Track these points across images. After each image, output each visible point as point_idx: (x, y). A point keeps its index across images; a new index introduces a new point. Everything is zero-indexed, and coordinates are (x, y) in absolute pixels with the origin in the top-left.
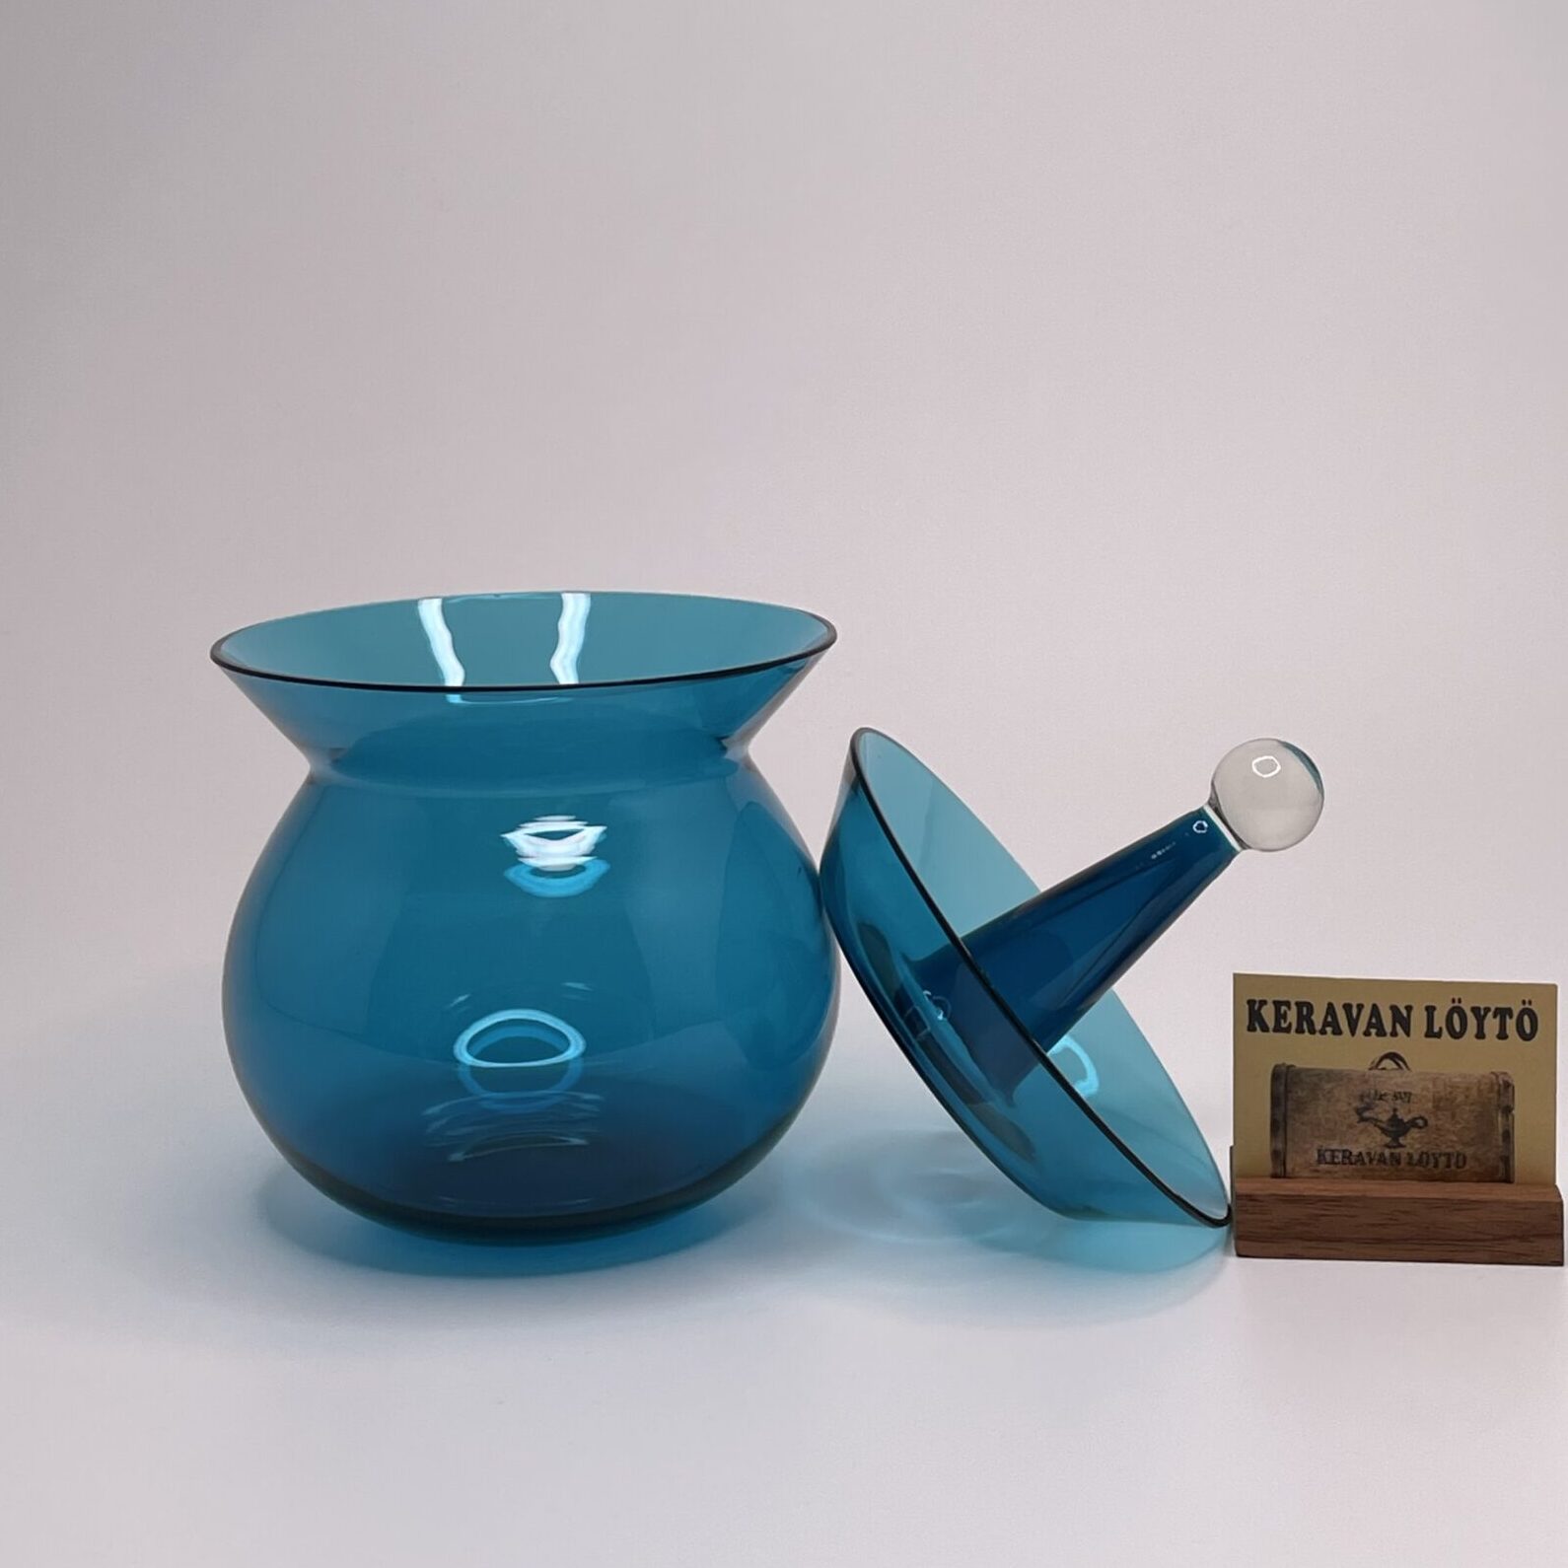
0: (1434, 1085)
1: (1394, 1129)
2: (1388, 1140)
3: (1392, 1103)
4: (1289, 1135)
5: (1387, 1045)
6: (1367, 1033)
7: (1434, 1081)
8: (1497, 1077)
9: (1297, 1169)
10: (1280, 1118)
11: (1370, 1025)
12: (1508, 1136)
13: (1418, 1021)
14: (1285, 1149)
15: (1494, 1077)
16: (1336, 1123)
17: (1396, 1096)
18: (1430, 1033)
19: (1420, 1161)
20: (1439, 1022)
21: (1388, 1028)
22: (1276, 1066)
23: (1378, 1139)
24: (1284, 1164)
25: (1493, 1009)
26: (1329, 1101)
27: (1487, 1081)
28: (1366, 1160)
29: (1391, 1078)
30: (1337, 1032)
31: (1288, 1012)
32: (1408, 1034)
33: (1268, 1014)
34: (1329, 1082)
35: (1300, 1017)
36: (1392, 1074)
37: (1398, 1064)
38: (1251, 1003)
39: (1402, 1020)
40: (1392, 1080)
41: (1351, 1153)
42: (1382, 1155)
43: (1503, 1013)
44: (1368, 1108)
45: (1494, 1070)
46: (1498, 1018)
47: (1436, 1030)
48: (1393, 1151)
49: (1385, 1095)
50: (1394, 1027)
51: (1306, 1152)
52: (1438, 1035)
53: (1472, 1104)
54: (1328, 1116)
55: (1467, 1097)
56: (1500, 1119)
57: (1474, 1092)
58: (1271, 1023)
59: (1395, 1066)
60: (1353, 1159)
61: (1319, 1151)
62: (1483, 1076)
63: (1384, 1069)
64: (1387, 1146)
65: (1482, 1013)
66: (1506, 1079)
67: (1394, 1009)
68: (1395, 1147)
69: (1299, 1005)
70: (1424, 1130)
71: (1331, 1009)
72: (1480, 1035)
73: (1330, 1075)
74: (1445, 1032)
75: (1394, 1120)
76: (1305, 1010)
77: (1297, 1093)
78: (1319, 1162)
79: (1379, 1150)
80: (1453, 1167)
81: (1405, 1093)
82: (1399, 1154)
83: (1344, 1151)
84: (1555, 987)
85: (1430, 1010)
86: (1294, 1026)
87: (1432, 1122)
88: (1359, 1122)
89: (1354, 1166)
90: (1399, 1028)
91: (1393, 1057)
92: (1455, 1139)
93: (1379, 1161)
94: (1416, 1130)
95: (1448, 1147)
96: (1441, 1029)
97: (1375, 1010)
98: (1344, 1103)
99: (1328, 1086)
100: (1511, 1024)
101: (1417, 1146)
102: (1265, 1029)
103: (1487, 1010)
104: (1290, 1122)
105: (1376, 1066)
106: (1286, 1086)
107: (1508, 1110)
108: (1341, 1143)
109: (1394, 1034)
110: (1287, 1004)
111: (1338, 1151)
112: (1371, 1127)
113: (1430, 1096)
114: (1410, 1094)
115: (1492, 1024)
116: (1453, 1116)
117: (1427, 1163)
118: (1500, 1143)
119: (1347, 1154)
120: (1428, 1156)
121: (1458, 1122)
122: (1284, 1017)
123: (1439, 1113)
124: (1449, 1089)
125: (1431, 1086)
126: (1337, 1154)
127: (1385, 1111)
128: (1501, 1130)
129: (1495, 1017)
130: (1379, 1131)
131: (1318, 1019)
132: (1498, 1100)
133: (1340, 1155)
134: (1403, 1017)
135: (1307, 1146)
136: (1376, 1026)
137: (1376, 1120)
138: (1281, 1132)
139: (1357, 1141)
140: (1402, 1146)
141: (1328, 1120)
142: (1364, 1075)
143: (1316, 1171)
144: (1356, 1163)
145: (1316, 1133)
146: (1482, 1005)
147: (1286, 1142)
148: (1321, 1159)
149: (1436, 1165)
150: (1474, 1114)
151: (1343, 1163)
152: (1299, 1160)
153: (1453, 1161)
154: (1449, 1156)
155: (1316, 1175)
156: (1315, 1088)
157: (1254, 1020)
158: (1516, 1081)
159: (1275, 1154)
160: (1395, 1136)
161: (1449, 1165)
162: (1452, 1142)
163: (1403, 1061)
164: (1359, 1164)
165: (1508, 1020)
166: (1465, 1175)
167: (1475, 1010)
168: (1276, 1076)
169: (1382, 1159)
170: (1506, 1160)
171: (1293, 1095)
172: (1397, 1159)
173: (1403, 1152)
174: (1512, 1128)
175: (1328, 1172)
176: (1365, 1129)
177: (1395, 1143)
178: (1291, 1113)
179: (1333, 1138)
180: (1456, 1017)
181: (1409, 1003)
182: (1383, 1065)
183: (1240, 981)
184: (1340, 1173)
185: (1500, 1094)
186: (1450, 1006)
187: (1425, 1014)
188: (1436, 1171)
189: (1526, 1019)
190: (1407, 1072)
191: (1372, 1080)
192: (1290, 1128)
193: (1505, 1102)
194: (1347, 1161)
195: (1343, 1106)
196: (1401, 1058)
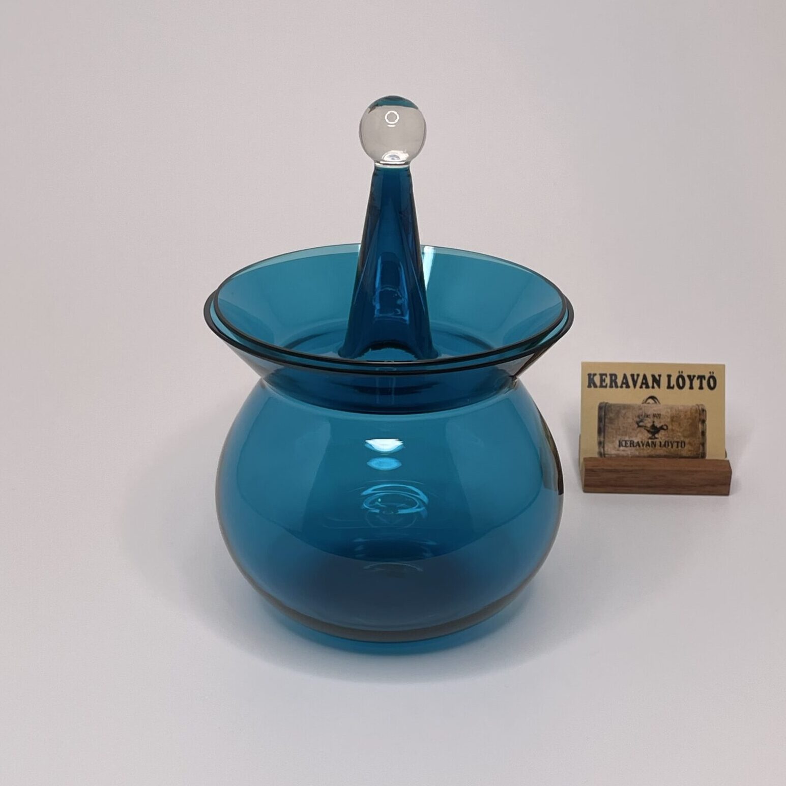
0: (671, 411)
1: (653, 431)
2: (650, 435)
3: (652, 419)
4: (606, 435)
5: (650, 392)
6: (641, 387)
7: (671, 408)
8: (699, 407)
9: (609, 450)
10: (602, 426)
11: (642, 383)
12: (703, 433)
13: (664, 381)
14: (604, 441)
15: (697, 407)
16: (627, 428)
17: (654, 416)
18: (669, 387)
19: (665, 445)
20: (673, 382)
21: (650, 384)
22: (601, 404)
23: (646, 435)
24: (604, 447)
25: (697, 376)
26: (624, 418)
27: (694, 408)
28: (641, 445)
30: (628, 386)
31: (606, 379)
32: (659, 386)
33: (597, 380)
34: (623, 409)
35: (611, 381)
36: (652, 405)
37: (654, 400)
38: (589, 375)
39: (656, 381)
40: (652, 408)
41: (633, 442)
42: (648, 442)
43: (701, 378)
44: (641, 421)
45: (697, 403)
46: (699, 380)
47: (672, 385)
48: (653, 440)
49: (649, 415)
50: (653, 384)
51: (613, 442)
52: (673, 388)
53: (688, 419)
54: (624, 425)
55: (685, 415)
56: (700, 426)
57: (689, 413)
58: (598, 383)
59: (653, 402)
60: (635, 445)
61: (619, 441)
62: (693, 406)
63: (649, 403)
64: (650, 438)
65: (692, 377)
66: (702, 407)
67: (653, 376)
68: (653, 439)
69: (611, 375)
70: (667, 431)
71: (625, 377)
72: (691, 388)
73: (625, 407)
74: (676, 386)
75: (653, 426)
76: (613, 377)
77: (609, 415)
78: (620, 446)
79: (646, 440)
80: (680, 448)
81: (658, 415)
82: (655, 442)
83: (631, 441)
84: (724, 366)
85: (669, 376)
86: (609, 385)
87: (670, 427)
88: (637, 428)
89: (635, 448)
90: (655, 385)
91: (652, 398)
92: (680, 434)
93: (646, 445)
94: (663, 431)
95: (677, 438)
96: (674, 385)
97: (645, 377)
98: (631, 419)
99: (623, 412)
100: (705, 383)
101: (663, 438)
102: (595, 386)
103: (694, 376)
104: (606, 428)
105: (645, 402)
106: (605, 412)
107: (703, 422)
108: (629, 438)
109: (653, 387)
110: (606, 375)
111: (628, 441)
112: (642, 429)
113: (669, 415)
114: (660, 414)
115: (696, 383)
116: (680, 424)
117: (668, 445)
118: (701, 436)
119: (632, 443)
120: (668, 443)
121: (681, 427)
122: (604, 381)
123: (673, 423)
124: (677, 412)
125: (669, 410)
126: (627, 442)
127: (649, 422)
128: (700, 431)
129: (698, 379)
130: (646, 432)
131: (619, 381)
132: (699, 417)
133: (629, 443)
134: (657, 379)
135: (614, 439)
136: (645, 383)
137: (645, 427)
138: (603, 434)
139: (636, 436)
140: (657, 438)
141: (623, 427)
142: (640, 406)
143: (618, 450)
144: (636, 446)
145: (618, 433)
146: (692, 374)
147: (604, 438)
148: (620, 445)
149: (672, 447)
150: (689, 423)
151: (631, 446)
152: (611, 445)
153: (680, 444)
154: (678, 442)
155: (618, 452)
156: (618, 412)
157: (590, 382)
158: (707, 408)
159: (601, 444)
160: (654, 434)
161: (678, 447)
162: (679, 436)
163: (657, 400)
164: (637, 447)
165: (703, 381)
166: (685, 451)
167: (689, 377)
168: (600, 408)
169: (648, 444)
170: (703, 444)
171: (608, 417)
172: (654, 444)
173: (657, 441)
174: (706, 430)
175: (624, 451)
176: (640, 431)
177: (653, 437)
178: (607, 424)
179: (626, 435)
180: (680, 380)
181: (660, 374)
182: (648, 401)
183: (585, 365)
184: (629, 451)
185: (700, 414)
186: (678, 374)
187: (667, 379)
188: (672, 450)
189: (711, 380)
190: (659, 405)
191: (643, 409)
192: (606, 431)
193: (702, 417)
194: (632, 445)
195: (630, 421)
196: (656, 398)
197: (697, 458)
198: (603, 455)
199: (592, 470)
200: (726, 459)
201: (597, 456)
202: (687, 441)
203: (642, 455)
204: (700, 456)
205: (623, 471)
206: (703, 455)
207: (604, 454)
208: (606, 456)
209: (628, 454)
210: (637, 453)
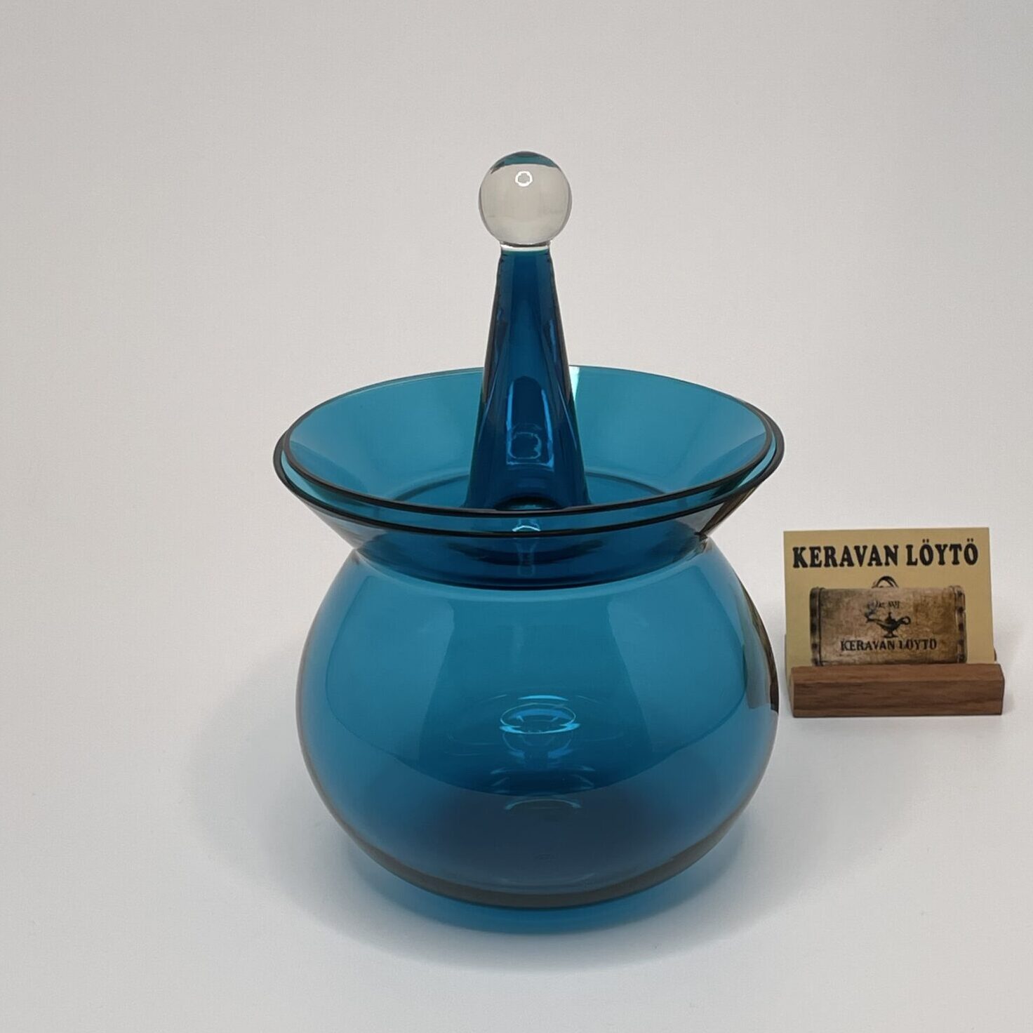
0: (914, 596)
1: (890, 625)
2: (885, 633)
3: (887, 609)
4: (823, 634)
5: (883, 571)
6: (870, 564)
7: (914, 593)
8: (954, 589)
9: (828, 655)
10: (815, 621)
11: (872, 559)
12: (962, 627)
13: (902, 555)
14: (820, 642)
15: (951, 589)
16: (852, 624)
17: (890, 604)
18: (910, 563)
19: (907, 646)
20: (916, 555)
21: (883, 560)
22: (813, 589)
23: (879, 633)
24: (820, 652)
25: (949, 546)
26: (847, 609)
27: (947, 591)
28: (873, 646)
29: (886, 593)
30: (851, 564)
31: (819, 554)
32: (896, 563)
33: (807, 556)
34: (846, 597)
35: (827, 557)
36: (886, 590)
37: (889, 582)
38: (795, 549)
39: (892, 555)
41: (862, 643)
42: (883, 643)
43: (956, 548)
44: (872, 613)
45: (951, 584)
46: (953, 551)
47: (914, 560)
48: (889, 639)
49: (883, 604)
50: (887, 559)
51: (833, 644)
52: (915, 563)
53: (939, 607)
54: (849, 619)
55: (935, 603)
56: (956, 616)
57: (940, 598)
58: (808, 562)
59: (888, 585)
60: (864, 646)
61: (842, 643)
62: (945, 589)
63: (881, 587)
64: (886, 637)
65: (942, 548)
66: (959, 589)
67: (887, 548)
68: (890, 637)
69: (826, 549)
70: (909, 625)
71: (846, 550)
72: (942, 562)
73: (848, 593)
74: (919, 561)
75: (890, 620)
76: (830, 551)
77: (826, 605)
78: (842, 649)
79: (880, 640)
80: (928, 649)
81: (896, 602)
82: (894, 642)
83: (858, 641)
84: (987, 529)
85: (909, 548)
86: (823, 563)
87: (913, 620)
88: (867, 622)
89: (865, 651)
90: (890, 560)
91: (886, 578)
92: (928, 630)
93: (881, 647)
94: (904, 625)
95: (924, 636)
96: (917, 560)
97: (875, 550)
98: (857, 610)
99: (846, 600)
100: (961, 555)
101: (905, 636)
102: (805, 565)
103: (945, 546)
104: (822, 625)
105: (877, 585)
106: (819, 602)
107: (961, 610)
108: (856, 637)
109: (887, 564)
110: (819, 549)
111: (855, 641)
112: (874, 624)
113: (912, 604)
114: (899, 602)
115: (948, 555)
116: (927, 615)
117: (912, 646)
118: (958, 631)
119: (860, 644)
120: (912, 644)
121: (930, 620)
122: (817, 557)
123: (918, 614)
124: (923, 598)
125: (911, 596)
126: (853, 643)
127: (883, 614)
128: (957, 623)
129: (950, 550)
130: (880, 627)
131: (838, 557)
132: (955, 603)
133: (855, 644)
134: (892, 552)
135: (835, 639)
136: (875, 559)
137: (879, 620)
138: (817, 633)
139: (866, 635)
140: (894, 636)
141: (847, 622)
142: (869, 591)
143: (841, 655)
144: (866, 649)
145: (840, 631)
146: (942, 543)
147: (820, 638)
148: (843, 647)
149: (918, 648)
150: (940, 614)
151: (858, 649)
152: (829, 649)
153: (929, 644)
154: (925, 641)
155: (841, 658)
156: (838, 601)
157: (798, 560)
158: (965, 591)
159: (814, 646)
160: (890, 630)
161: (925, 648)
162: (927, 633)
163: (894, 582)
164: (868, 649)
165: (959, 552)
166: (936, 654)
167: (938, 547)
168: (813, 596)
169: (883, 645)
170: (962, 642)
171: (824, 607)
172: (892, 645)
173: (896, 640)
174: (965, 622)
175: (848, 655)
176: (871, 626)
177: (890, 635)
178: (821, 618)
179: (851, 633)
180: (926, 552)
181: (896, 544)
182: (881, 584)
183: (788, 535)
184: (856, 656)
185: (955, 600)
186: (922, 544)
187: (906, 550)
188: (918, 652)
189: (970, 551)
190: (896, 589)
191: (874, 595)
192: (822, 629)
193: (959, 605)
194: (860, 648)
195: (856, 612)
196: (892, 580)
197: (955, 662)
198: (819, 663)
199: (804, 686)
200: (995, 663)
201: (810, 664)
202: (938, 638)
203: (875, 660)
204: (958, 660)
205: (850, 685)
206: (963, 659)
207: (821, 662)
208: (824, 664)
209: (855, 660)
210: (868, 659)
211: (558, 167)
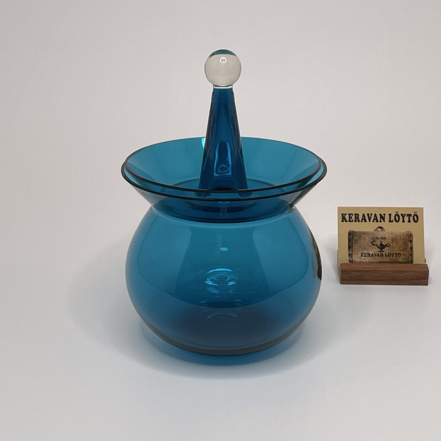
0: (392, 235)
1: (381, 247)
2: (380, 250)
3: (380, 240)
4: (353, 250)
5: (379, 224)
6: (373, 221)
7: (392, 234)
8: (408, 233)
9: (355, 259)
10: (350, 244)
11: (374, 219)
12: (411, 248)
13: (387, 218)
14: (352, 253)
15: (407, 233)
16: (366, 246)
17: (382, 238)
18: (390, 221)
19: (388, 255)
20: (392, 218)
21: (379, 220)
22: (349, 231)
23: (377, 250)
24: (352, 257)
25: (406, 214)
26: (364, 240)
27: (405, 234)
28: (374, 255)
29: (380, 233)
30: (365, 221)
31: (352, 217)
32: (384, 221)
33: (347, 217)
34: (363, 235)
35: (356, 218)
36: (380, 232)
37: (381, 229)
40: (380, 234)
41: (370, 254)
42: (378, 254)
43: (409, 215)
44: (374, 241)
45: (408, 231)
47: (392, 220)
48: (381, 253)
49: (379, 238)
51: (358, 254)
52: (392, 221)
53: (402, 240)
54: (364, 244)
55: (400, 238)
56: (409, 244)
57: (402, 237)
58: (348, 219)
59: (381, 230)
60: (371, 255)
61: (361, 254)
62: (404, 233)
63: (378, 231)
64: (379, 252)
65: (404, 215)
66: (410, 233)
67: (380, 215)
69: (355, 214)
70: (389, 247)
71: (364, 215)
72: (403, 221)
73: (364, 233)
74: (394, 221)
75: (381, 244)
76: (357, 216)
77: (355, 238)
78: (361, 256)
79: (377, 253)
80: (397, 257)
81: (384, 237)
83: (368, 253)
84: (423, 208)
85: (390, 215)
86: (354, 220)
87: (391, 245)
88: (372, 245)
89: (370, 257)
90: (382, 220)
91: (380, 227)
92: (397, 249)
94: (387, 247)
95: (396, 252)
96: (393, 220)
97: (375, 215)
98: (368, 239)
99: (363, 236)
100: (411, 218)
101: (388, 251)
102: (346, 221)
103: (405, 215)
104: (353, 246)
105: (376, 230)
106: (352, 236)
107: (411, 241)
108: (367, 251)
109: (381, 221)
110: (352, 214)
112: (375, 246)
113: (390, 238)
114: (385, 237)
115: (406, 218)
117: (391, 256)
118: (410, 250)
119: (369, 254)
120: (390, 255)
121: (398, 245)
122: (351, 218)
123: (393, 243)
124: (395, 236)
125: (390, 235)
126: (366, 254)
127: (379, 242)
128: (410, 247)
129: (407, 216)
130: (377, 248)
131: (360, 218)
132: (409, 239)
133: (367, 254)
134: (383, 217)
135: (358, 252)
136: (376, 219)
137: (377, 245)
138: (351, 249)
139: (371, 251)
140: (383, 251)
141: (363, 245)
142: (373, 233)
143: (361, 259)
144: (371, 256)
145: (361, 249)
146: (404, 214)
147: (352, 252)
148: (362, 256)
149: (393, 257)
150: (402, 243)
151: (368, 256)
152: (356, 256)
153: (397, 255)
154: (396, 254)
155: (361, 260)
156: (360, 236)
157: (343, 219)
158: (413, 234)
159: (350, 255)
160: (381, 249)
161: (396, 257)
162: (397, 251)
163: (383, 229)
164: (372, 257)
165: (411, 217)
166: (401, 259)
167: (402, 215)
168: (349, 234)
169: (378, 255)
170: (412, 255)
171: (354, 239)
172: (382, 255)
173: (384, 253)
174: (413, 246)
175: (364, 259)
176: (374, 247)
177: (382, 251)
178: (353, 243)
179: (365, 250)
180: (397, 217)
181: (384, 213)
182: (378, 230)
183: (339, 208)
184: (367, 259)
185: (409, 237)
186: (395, 214)
187: (389, 216)
188: (393, 258)
189: (415, 217)
190: (384, 232)
191: (375, 234)
192: (353, 248)
193: (410, 239)
194: (369, 256)
195: (367, 241)
196: (382, 228)
197: (409, 263)
198: (352, 262)
199: (346, 271)
200: (425, 264)
201: (348, 262)
202: (401, 253)
203: (375, 261)
204: (410, 262)
205: (364, 271)
206: (412, 262)
207: (352, 261)
208: (354, 262)
209: (366, 261)
210: (372, 261)
211: (236, 56)
